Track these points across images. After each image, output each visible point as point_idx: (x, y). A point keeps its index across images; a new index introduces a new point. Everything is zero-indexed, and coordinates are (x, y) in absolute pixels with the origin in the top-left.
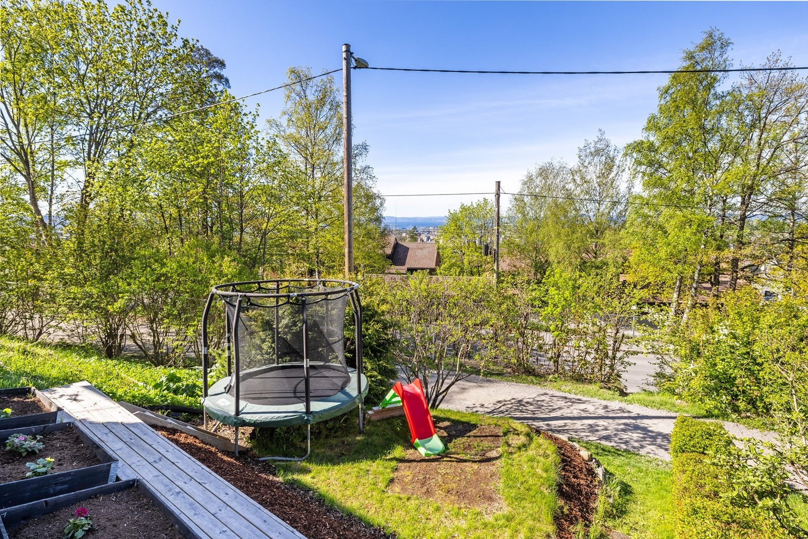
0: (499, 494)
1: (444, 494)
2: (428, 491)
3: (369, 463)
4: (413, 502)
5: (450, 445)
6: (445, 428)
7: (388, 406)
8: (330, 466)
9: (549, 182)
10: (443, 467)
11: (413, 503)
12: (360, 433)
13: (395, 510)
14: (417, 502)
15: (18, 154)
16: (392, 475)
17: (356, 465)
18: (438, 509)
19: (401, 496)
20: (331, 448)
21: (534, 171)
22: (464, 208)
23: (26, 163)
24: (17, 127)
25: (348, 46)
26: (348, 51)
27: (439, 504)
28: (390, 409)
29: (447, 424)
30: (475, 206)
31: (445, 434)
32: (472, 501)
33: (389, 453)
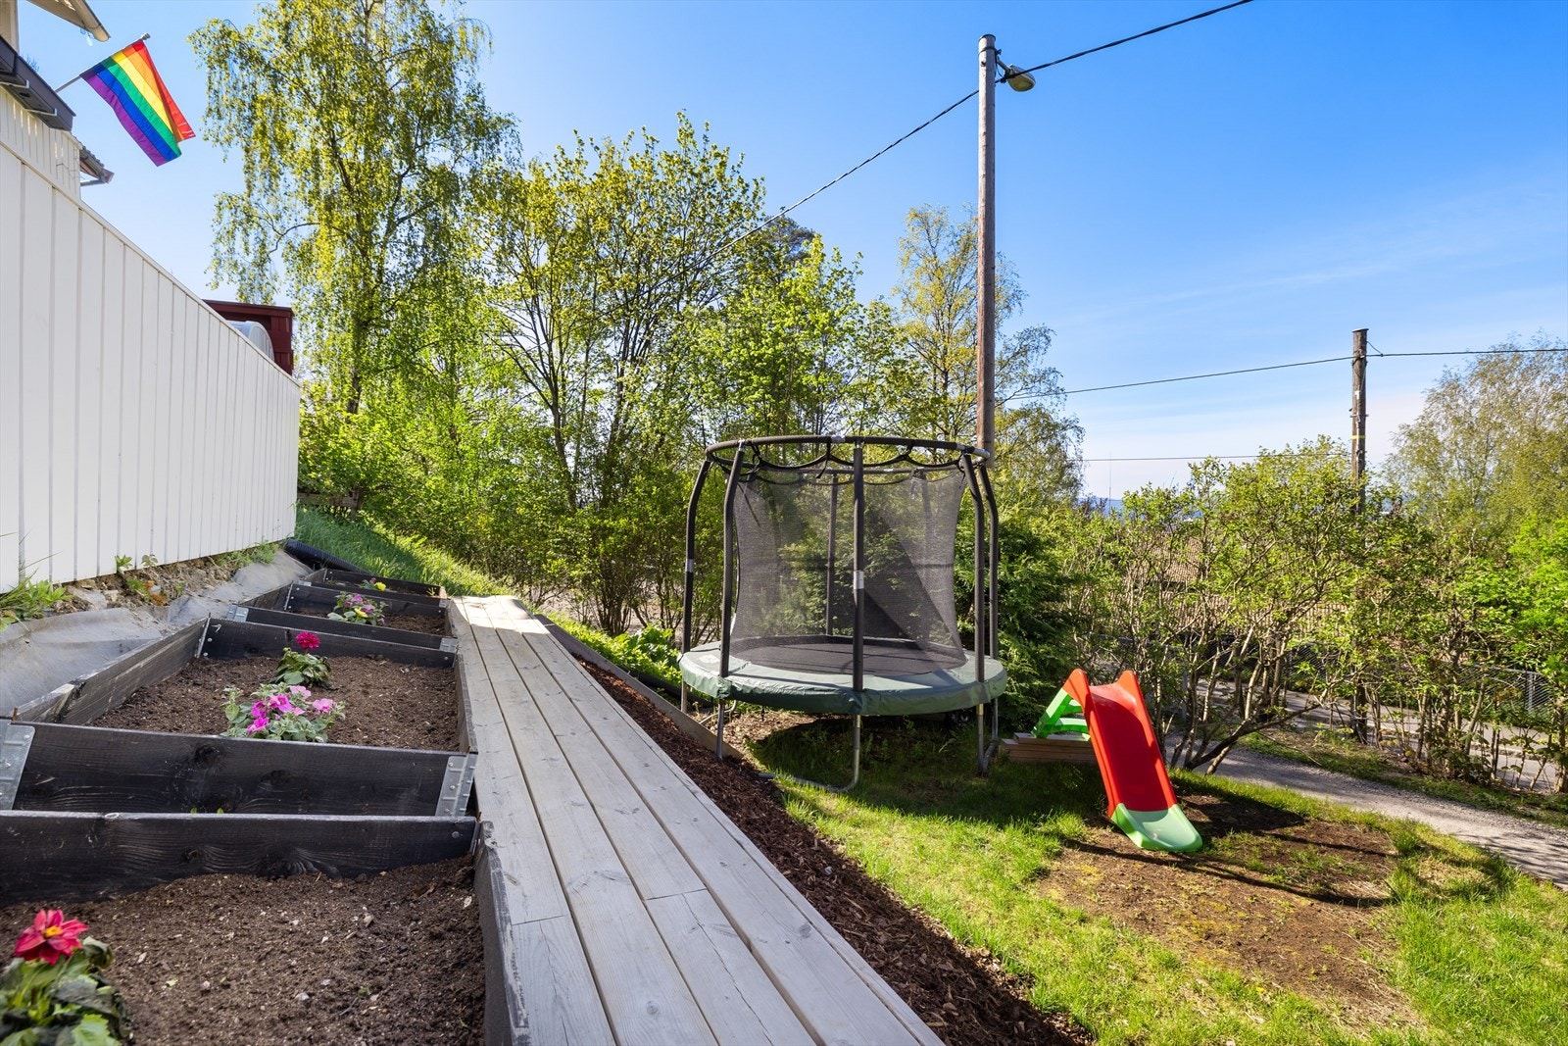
0: (1394, 985)
1: (1196, 938)
2: (1142, 919)
3: (990, 828)
4: (1095, 929)
5: (1222, 844)
6: (1205, 808)
7: (1052, 737)
8: (896, 816)
9: (1511, 389)
10: (1192, 882)
11: (1094, 933)
12: (979, 775)
13: (1042, 933)
14: (1107, 932)
15: (547, 379)
16: (1044, 863)
17: (959, 824)
18: (1171, 965)
19: (1065, 909)
20: (909, 787)
21: (1462, 367)
22: (1266, 458)
23: (555, 391)
24: (549, 343)
25: (990, 38)
26: (989, 48)
27: (1176, 952)
28: (1054, 744)
29: (1207, 799)
30: (1296, 452)
31: (1204, 819)
32: (1288, 975)
33: (1044, 821)
